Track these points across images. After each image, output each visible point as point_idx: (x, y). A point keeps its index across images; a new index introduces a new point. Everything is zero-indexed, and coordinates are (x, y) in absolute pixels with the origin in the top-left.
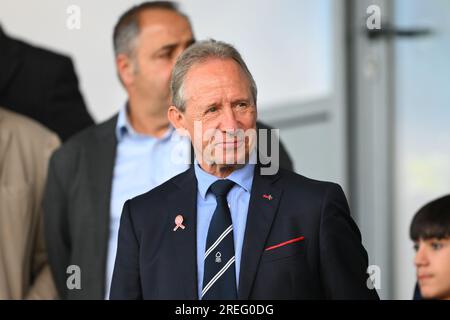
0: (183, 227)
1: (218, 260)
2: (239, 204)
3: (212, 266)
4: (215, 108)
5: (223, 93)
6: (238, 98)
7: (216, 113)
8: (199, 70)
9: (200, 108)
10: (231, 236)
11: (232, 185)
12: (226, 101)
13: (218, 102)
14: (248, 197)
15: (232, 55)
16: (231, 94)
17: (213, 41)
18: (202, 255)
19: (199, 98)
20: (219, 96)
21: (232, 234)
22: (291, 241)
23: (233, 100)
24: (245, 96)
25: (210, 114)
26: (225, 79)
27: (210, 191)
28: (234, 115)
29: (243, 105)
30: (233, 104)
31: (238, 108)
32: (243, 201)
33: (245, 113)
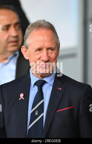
0: (23, 99)
1: (36, 114)
2: (47, 91)
3: (34, 117)
4: (40, 49)
5: (44, 44)
6: (50, 47)
7: (40, 52)
8: (36, 32)
9: (34, 49)
10: (43, 104)
11: (45, 82)
12: (45, 47)
13: (41, 47)
14: (51, 88)
15: (51, 28)
16: (47, 45)
17: (44, 21)
18: (30, 111)
19: (34, 44)
20: (42, 45)
21: (43, 103)
22: (67, 108)
23: (48, 47)
24: (53, 46)
25: (37, 52)
26: (46, 38)
27: (35, 84)
28: (47, 54)
29: (52, 50)
30: (48, 49)
31: (50, 51)
32: (49, 90)
33: (52, 53)
